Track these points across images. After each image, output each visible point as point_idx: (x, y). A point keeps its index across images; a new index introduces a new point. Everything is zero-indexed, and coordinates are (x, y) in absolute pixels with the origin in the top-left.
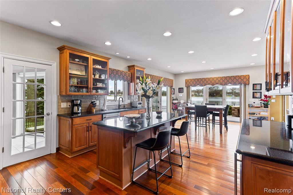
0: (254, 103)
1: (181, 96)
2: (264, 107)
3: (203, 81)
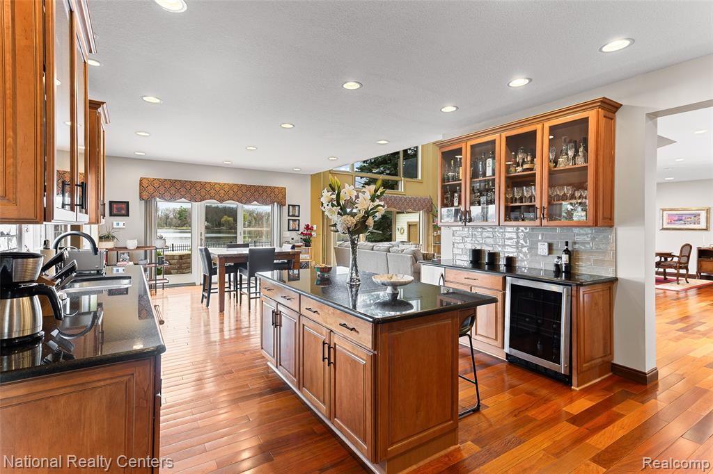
0: (293, 239)
1: (121, 225)
2: (306, 246)
3: (198, 188)
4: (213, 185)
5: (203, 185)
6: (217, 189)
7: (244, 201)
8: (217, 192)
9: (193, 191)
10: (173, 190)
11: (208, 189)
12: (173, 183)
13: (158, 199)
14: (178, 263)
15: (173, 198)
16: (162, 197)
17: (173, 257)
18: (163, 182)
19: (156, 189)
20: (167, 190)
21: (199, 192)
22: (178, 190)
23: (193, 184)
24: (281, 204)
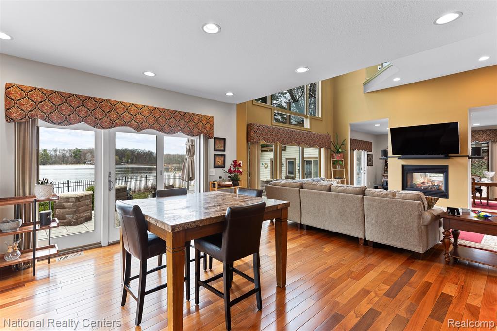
0: (220, 177)
3: (106, 109)
4: (127, 107)
5: (114, 105)
6: (133, 112)
7: (167, 130)
8: (133, 117)
9: (99, 113)
10: (66, 109)
11: (120, 111)
12: (67, 98)
13: (40, 122)
14: (74, 206)
15: (65, 121)
16: (49, 119)
17: (67, 199)
18: (48, 95)
19: (37, 105)
20: (57, 108)
21: (106, 114)
22: (74, 110)
23: (99, 103)
24: (207, 137)
